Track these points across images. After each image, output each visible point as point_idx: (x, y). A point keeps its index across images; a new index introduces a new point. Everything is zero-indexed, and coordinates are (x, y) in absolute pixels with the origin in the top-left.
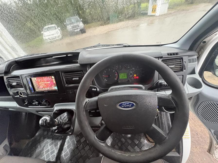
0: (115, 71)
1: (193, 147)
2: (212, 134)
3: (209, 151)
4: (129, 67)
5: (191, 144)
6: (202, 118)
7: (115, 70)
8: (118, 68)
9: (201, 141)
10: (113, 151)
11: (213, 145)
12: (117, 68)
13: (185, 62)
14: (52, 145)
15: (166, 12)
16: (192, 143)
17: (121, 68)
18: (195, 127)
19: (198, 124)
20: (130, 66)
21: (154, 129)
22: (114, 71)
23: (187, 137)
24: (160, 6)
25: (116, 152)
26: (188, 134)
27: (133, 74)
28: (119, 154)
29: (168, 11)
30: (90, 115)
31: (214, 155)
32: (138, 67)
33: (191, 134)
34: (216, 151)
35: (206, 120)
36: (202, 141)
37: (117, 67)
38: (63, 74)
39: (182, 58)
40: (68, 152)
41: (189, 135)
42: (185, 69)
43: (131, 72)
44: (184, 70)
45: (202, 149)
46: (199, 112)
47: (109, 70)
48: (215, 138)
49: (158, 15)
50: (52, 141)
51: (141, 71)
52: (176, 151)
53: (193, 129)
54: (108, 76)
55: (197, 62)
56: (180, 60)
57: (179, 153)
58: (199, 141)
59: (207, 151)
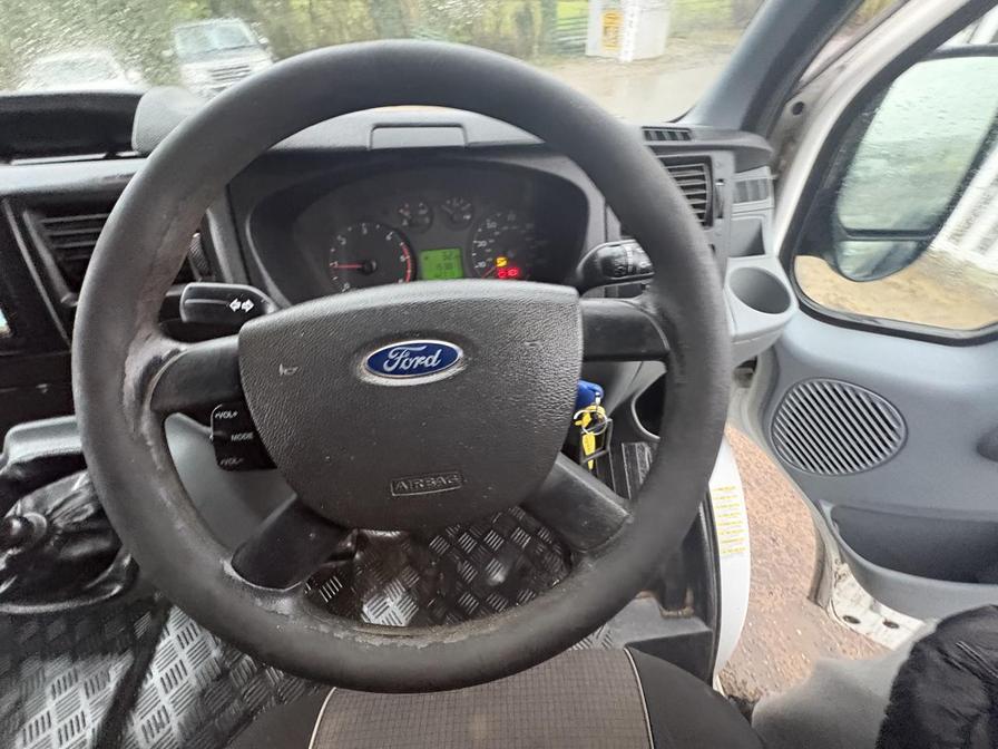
0: (396, 236)
1: (761, 594)
2: (826, 521)
3: (816, 595)
4: (468, 217)
5: (751, 580)
6: (790, 456)
7: (396, 230)
8: (410, 221)
9: (786, 566)
10: (340, 635)
11: (827, 568)
12: (405, 223)
13: (721, 181)
14: (69, 690)
15: (660, 50)
16: (755, 578)
17: (427, 220)
18: (769, 514)
19: (777, 499)
20: (471, 211)
21: (568, 482)
22: (389, 238)
23: (734, 548)
24: (635, 19)
25: (357, 639)
26: (741, 535)
27: (489, 255)
28: (377, 644)
29: (667, 45)
30: (227, 462)
31: (830, 609)
32: (511, 217)
33: (751, 543)
34: (837, 590)
35: (804, 464)
36: (791, 566)
37: (407, 214)
38: (26, 216)
39: (708, 161)
40: (169, 708)
41: (742, 539)
42: (720, 217)
43: (482, 244)
44: (717, 222)
45: (789, 596)
46: (779, 433)
47: (365, 231)
48: (834, 535)
49: (629, 58)
50: (71, 670)
51: (528, 239)
52: (696, 614)
53: (759, 522)
54: (360, 266)
55: (770, 199)
56: (701, 169)
57: (706, 620)
58: (779, 564)
59: (808, 598)
